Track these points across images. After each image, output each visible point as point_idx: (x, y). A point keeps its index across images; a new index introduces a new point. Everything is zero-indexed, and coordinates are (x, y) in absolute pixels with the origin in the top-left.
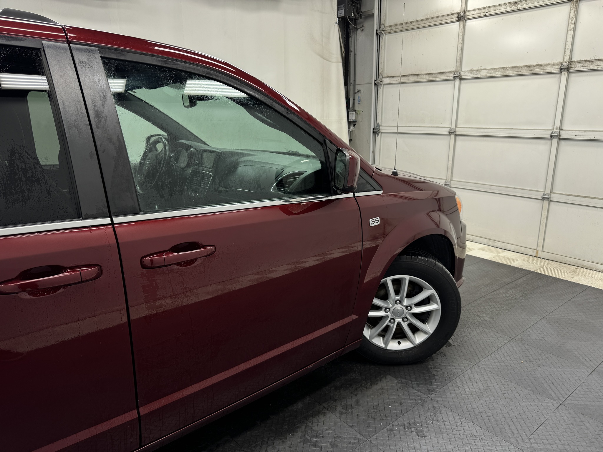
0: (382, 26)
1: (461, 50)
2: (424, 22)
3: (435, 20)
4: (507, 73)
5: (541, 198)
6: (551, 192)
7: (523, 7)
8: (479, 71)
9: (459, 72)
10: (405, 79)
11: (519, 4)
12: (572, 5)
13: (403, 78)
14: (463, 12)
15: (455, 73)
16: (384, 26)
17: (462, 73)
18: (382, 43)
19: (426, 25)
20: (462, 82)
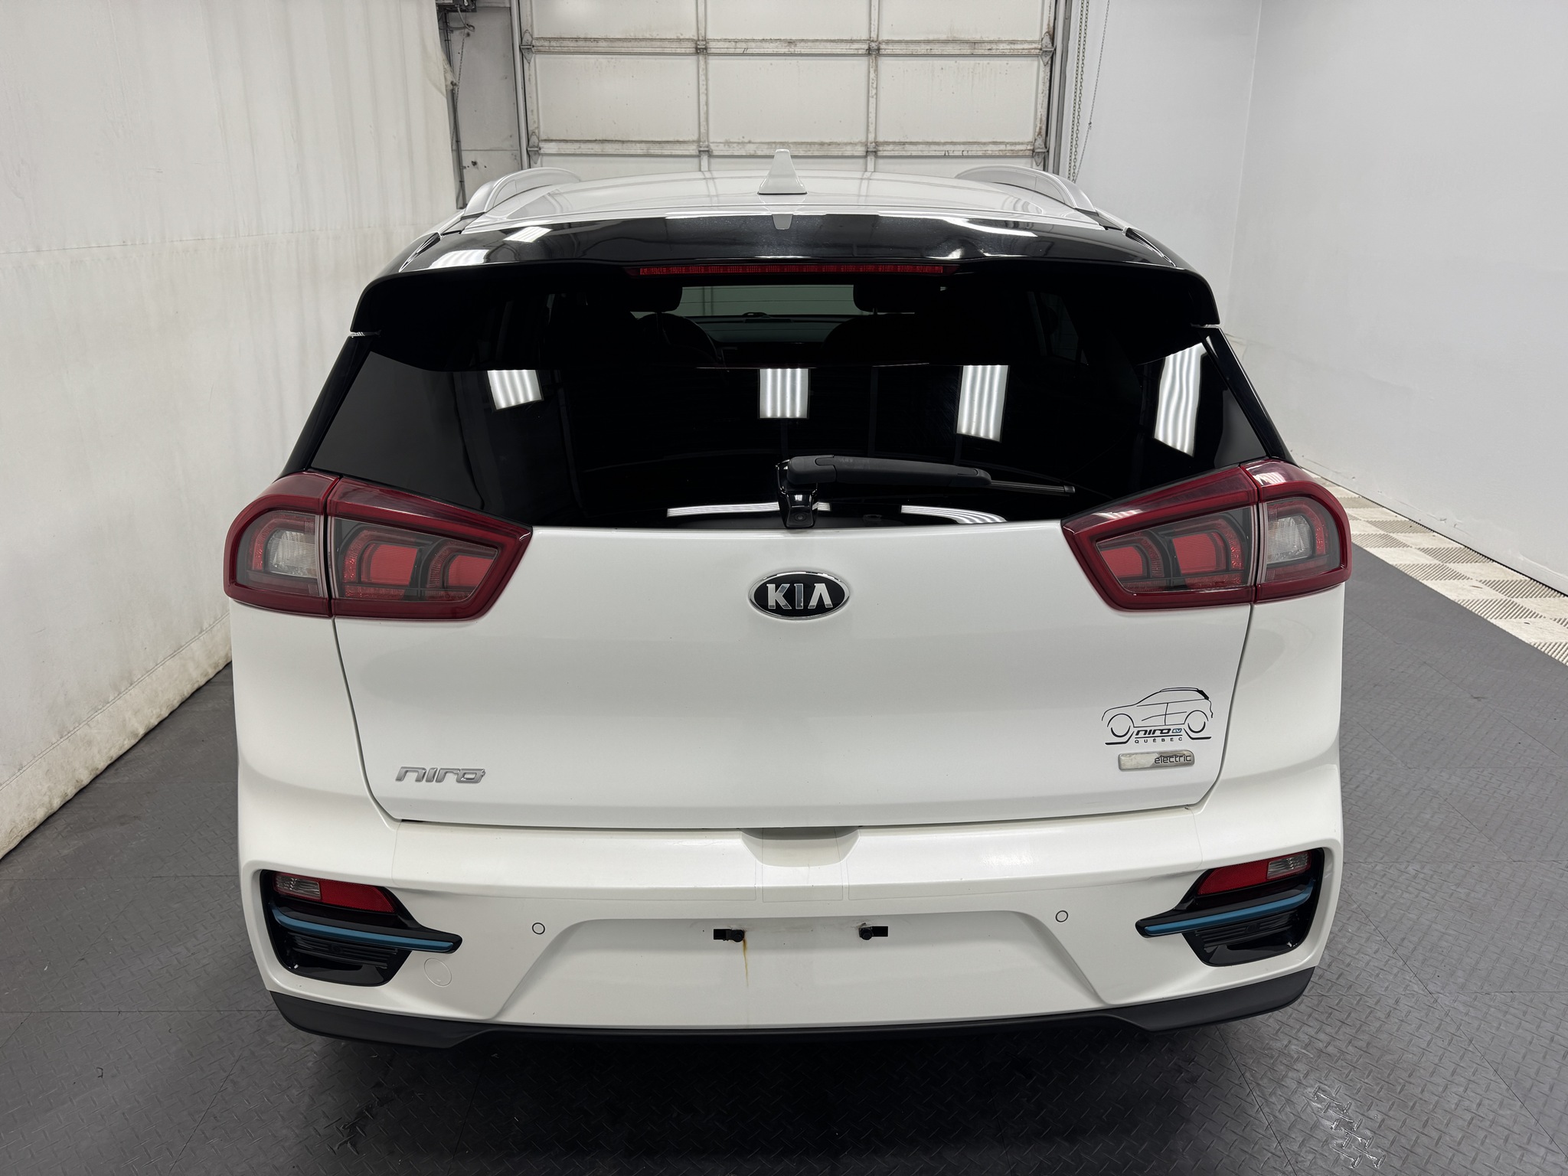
0: (527, 37)
1: (706, 105)
2: (625, 44)
3: (649, 44)
7: (804, 51)
8: (744, 143)
9: (707, 143)
10: (597, 148)
11: (796, 45)
12: (870, 61)
13: (590, 146)
14: (702, 41)
15: (697, 143)
16: (532, 36)
17: (713, 146)
18: (529, 70)
19: (630, 50)
20: (713, 160)
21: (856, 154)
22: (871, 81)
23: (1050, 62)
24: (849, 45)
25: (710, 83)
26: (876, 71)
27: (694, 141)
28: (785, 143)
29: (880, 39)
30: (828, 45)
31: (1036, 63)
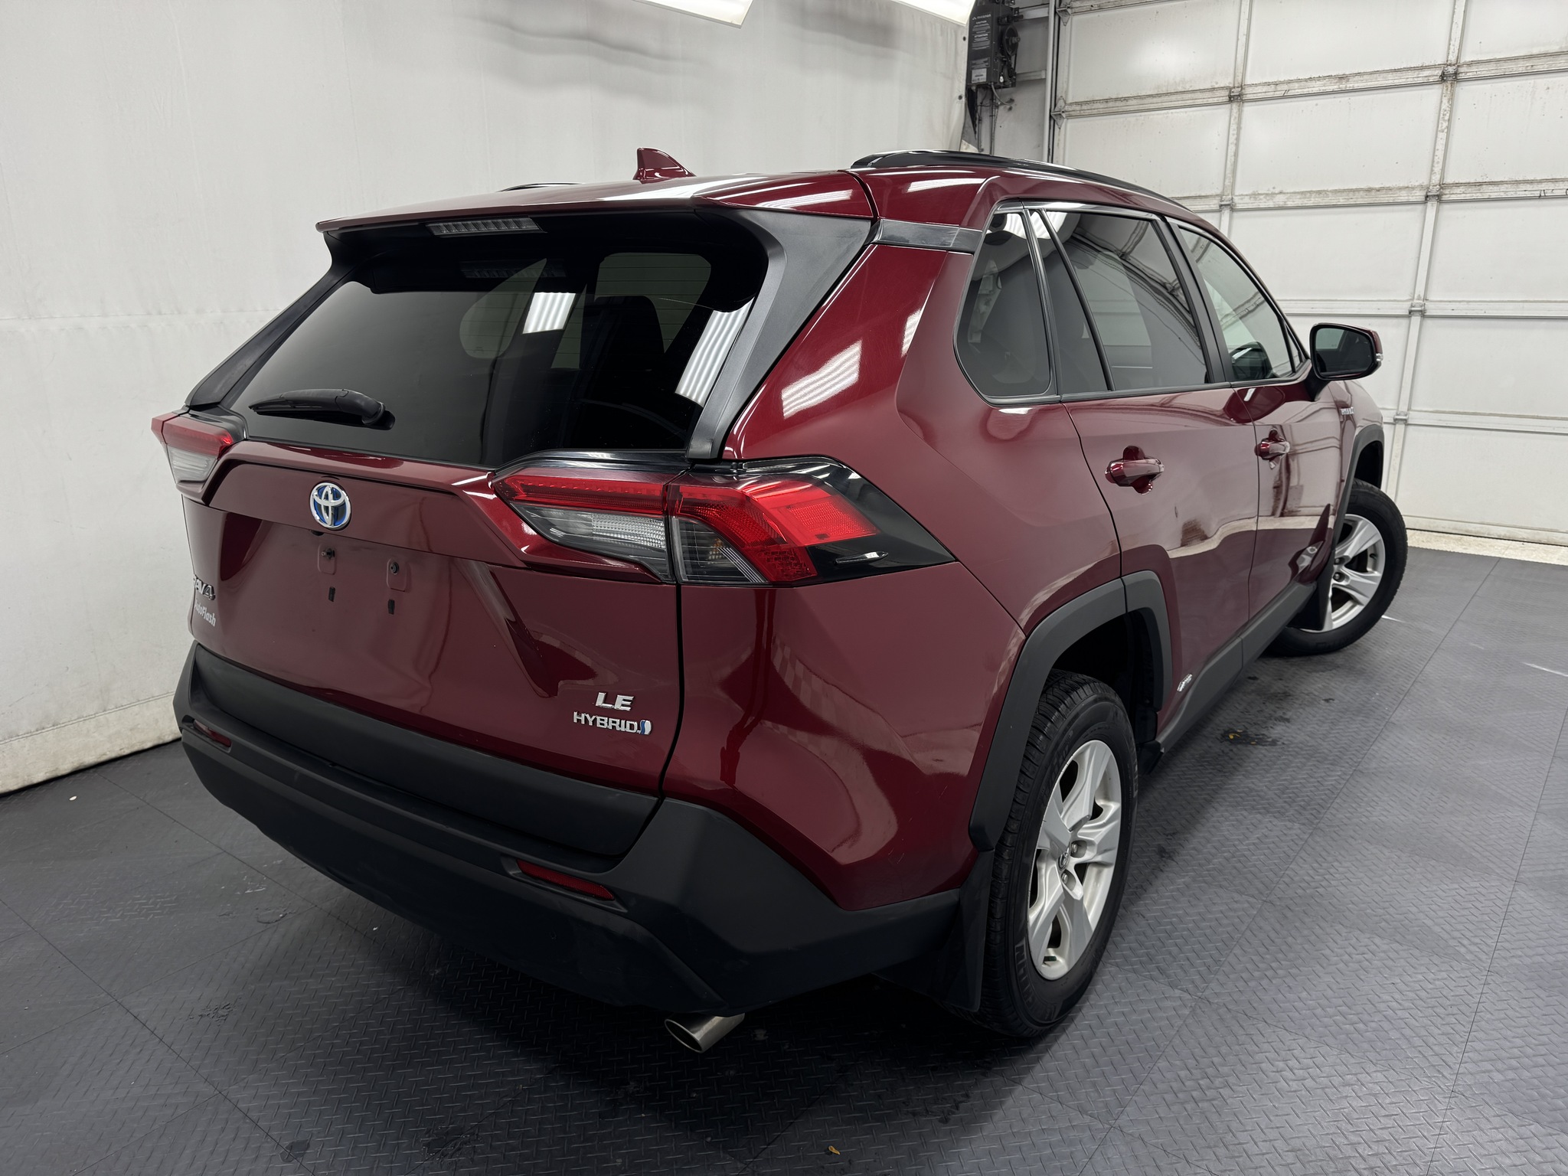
0: (1060, 103)
1: (1235, 156)
2: (1155, 100)
3: (1179, 97)
5: (1392, 421)
6: (1409, 409)
7: (1356, 86)
8: (1273, 194)
9: (1230, 197)
11: (1348, 81)
12: (1445, 88)
14: (1238, 87)
15: (1222, 198)
16: (1065, 103)
17: (1236, 200)
18: (1059, 135)
19: (1159, 105)
21: (1412, 199)
22: (1442, 113)
24: (1417, 72)
25: (1242, 132)
26: (1451, 99)
28: (1324, 191)
29: (1462, 61)
30: (1390, 76)
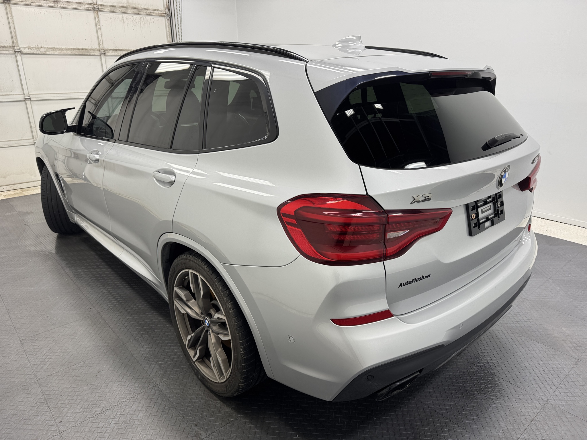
4: (63, 53)
20: (22, 56)
23: (169, 19)
27: (10, 46)
31: (164, 19)
